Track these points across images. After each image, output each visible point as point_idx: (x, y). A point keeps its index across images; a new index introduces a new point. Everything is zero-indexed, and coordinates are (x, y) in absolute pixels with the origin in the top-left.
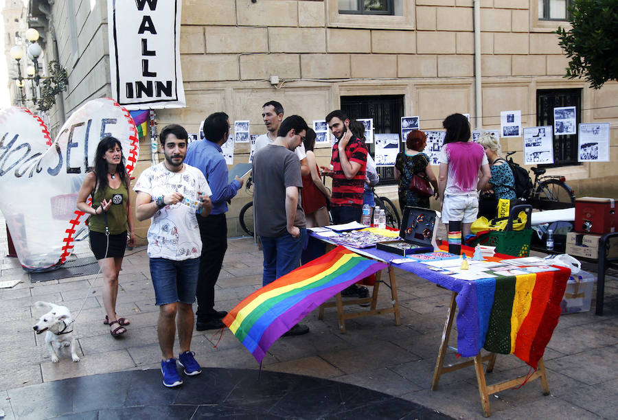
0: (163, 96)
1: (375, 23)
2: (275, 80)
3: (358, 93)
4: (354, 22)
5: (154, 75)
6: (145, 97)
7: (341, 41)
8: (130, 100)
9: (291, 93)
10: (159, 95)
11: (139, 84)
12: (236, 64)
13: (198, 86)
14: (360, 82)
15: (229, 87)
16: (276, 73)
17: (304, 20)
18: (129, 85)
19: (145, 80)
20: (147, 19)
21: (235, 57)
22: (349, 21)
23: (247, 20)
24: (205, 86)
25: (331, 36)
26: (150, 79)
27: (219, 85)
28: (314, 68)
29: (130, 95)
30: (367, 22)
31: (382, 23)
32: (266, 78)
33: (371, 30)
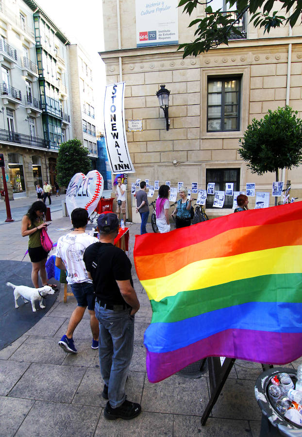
0: (127, 169)
1: (225, 135)
2: (175, 162)
3: (215, 167)
4: (214, 136)
5: (122, 162)
6: (122, 169)
7: (207, 145)
8: (117, 171)
9: (183, 167)
10: (126, 168)
11: (119, 165)
12: (159, 156)
13: (143, 165)
14: (216, 162)
15: (156, 165)
16: (176, 159)
17: (190, 136)
18: (116, 166)
19: (121, 163)
20: (116, 142)
21: (158, 153)
22: (212, 135)
23: (165, 138)
24: (146, 164)
25: (202, 142)
26: (122, 163)
27: (152, 164)
28: (193, 157)
29: (117, 169)
30: (221, 135)
31: (229, 135)
32: (171, 161)
33: (223, 139)
